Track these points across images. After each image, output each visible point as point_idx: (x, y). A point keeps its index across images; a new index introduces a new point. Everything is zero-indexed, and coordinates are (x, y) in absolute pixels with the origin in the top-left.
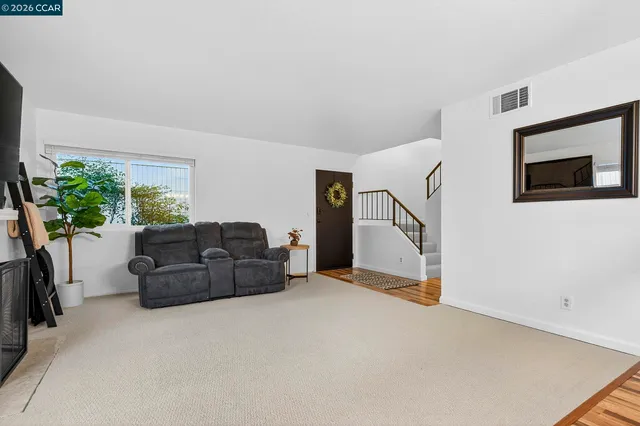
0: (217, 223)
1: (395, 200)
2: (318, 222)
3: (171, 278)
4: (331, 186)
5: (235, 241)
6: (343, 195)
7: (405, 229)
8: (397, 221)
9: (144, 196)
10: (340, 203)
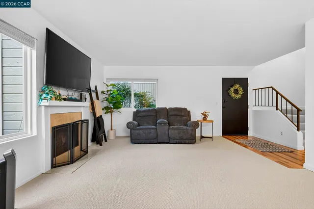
0: (166, 108)
1: (277, 93)
2: (223, 107)
3: (141, 132)
4: (232, 87)
5: (173, 117)
6: (241, 92)
7: (286, 113)
8: (279, 107)
9: (140, 96)
10: (239, 96)
